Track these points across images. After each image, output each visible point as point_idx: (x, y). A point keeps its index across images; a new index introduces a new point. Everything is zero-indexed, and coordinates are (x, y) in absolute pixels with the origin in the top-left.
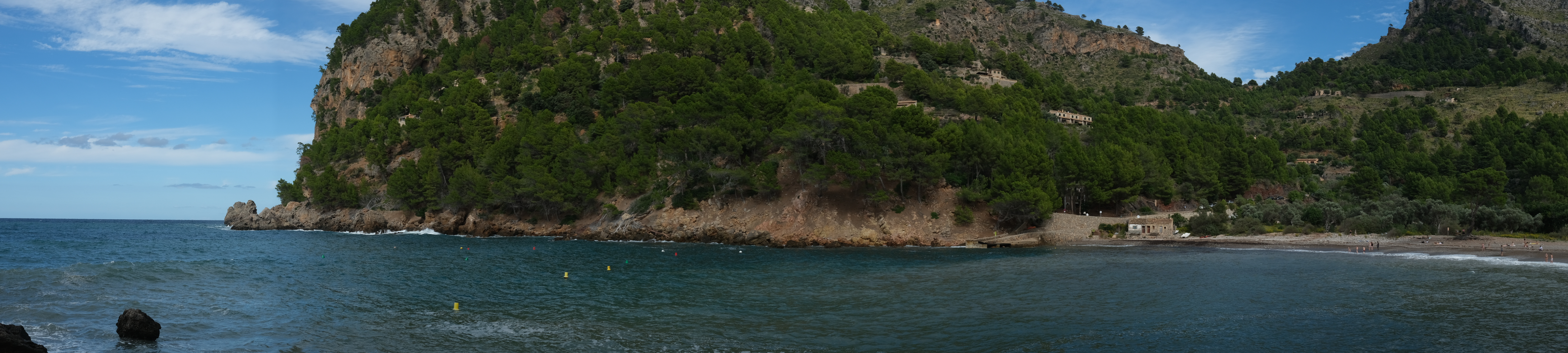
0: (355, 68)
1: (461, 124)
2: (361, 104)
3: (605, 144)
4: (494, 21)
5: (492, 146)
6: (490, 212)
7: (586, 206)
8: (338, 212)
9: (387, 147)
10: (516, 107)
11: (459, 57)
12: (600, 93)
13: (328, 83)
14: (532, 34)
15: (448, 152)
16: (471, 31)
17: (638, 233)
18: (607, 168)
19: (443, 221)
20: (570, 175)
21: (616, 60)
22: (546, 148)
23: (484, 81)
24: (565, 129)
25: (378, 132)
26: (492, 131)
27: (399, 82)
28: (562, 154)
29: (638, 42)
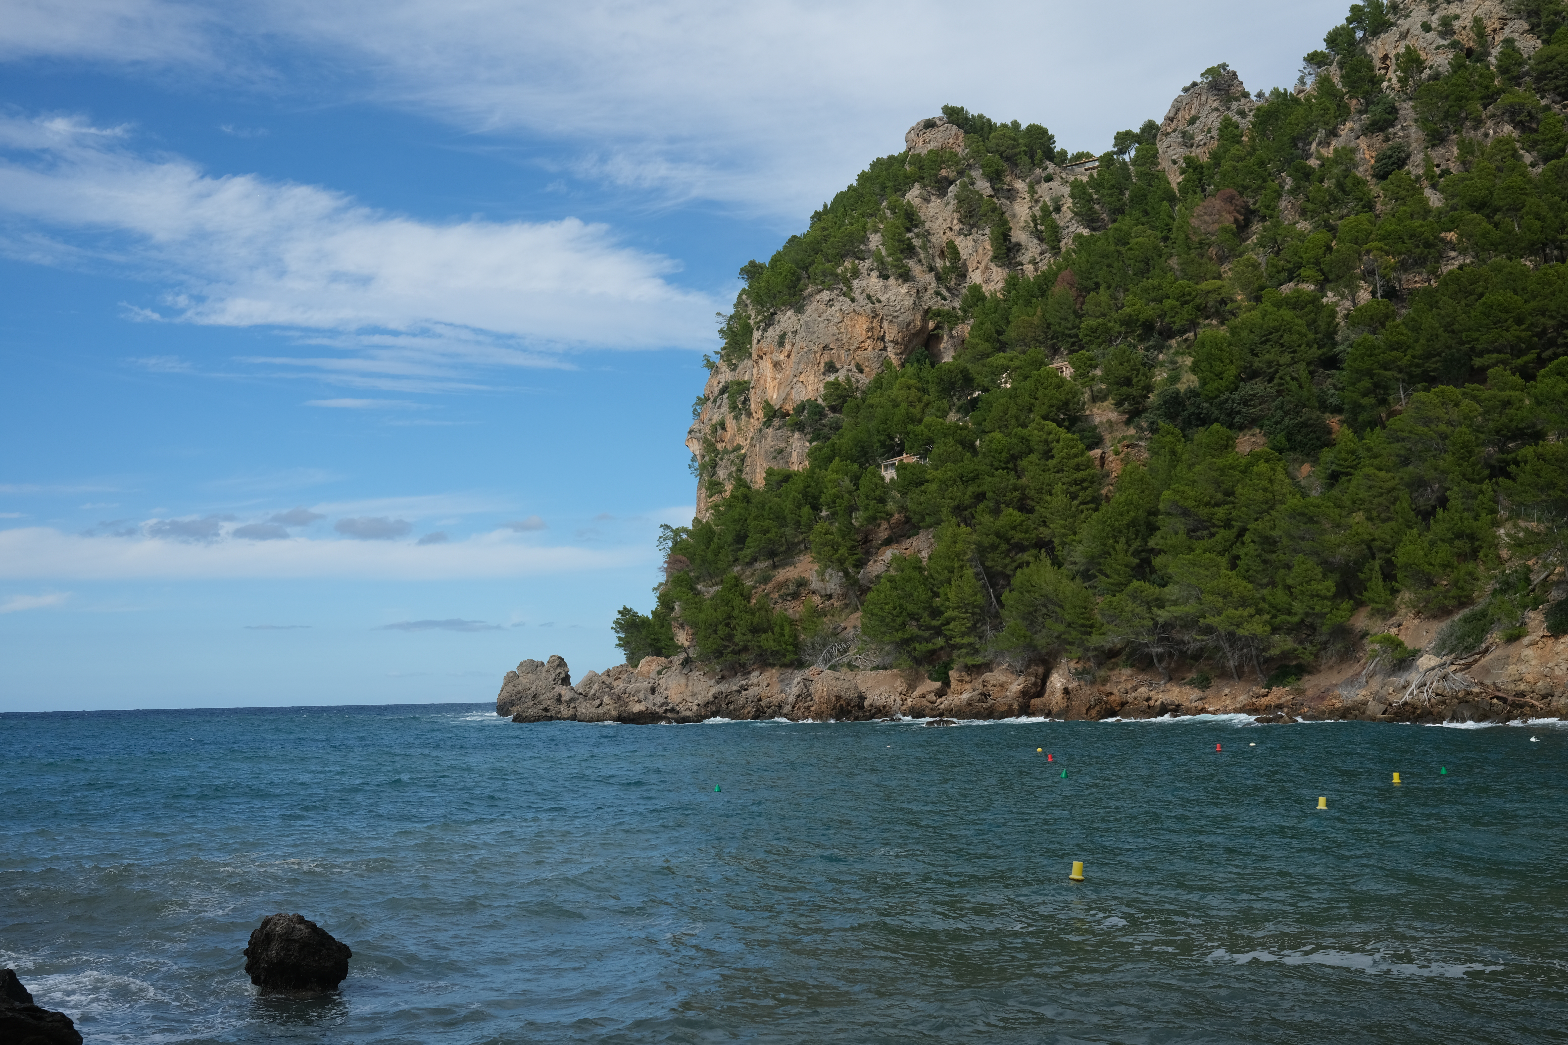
0: (782, 357)
1: (1023, 470)
2: (797, 435)
3: (1363, 494)
4: (1080, 236)
5: (1095, 515)
6: (1100, 665)
7: (1326, 642)
8: (754, 677)
9: (858, 530)
10: (1145, 425)
11: (1008, 322)
12: (1341, 376)
13: (723, 391)
14: (1170, 256)
15: (997, 534)
16: (1033, 261)
17: (1463, 701)
18: (1370, 549)
19: (994, 691)
20: (1282, 572)
21: (1373, 293)
22: (1221, 512)
23: (1068, 372)
24: (1263, 467)
25: (839, 496)
26: (1092, 482)
27: (878, 384)
28: (1260, 525)
29: (1428, 245)
